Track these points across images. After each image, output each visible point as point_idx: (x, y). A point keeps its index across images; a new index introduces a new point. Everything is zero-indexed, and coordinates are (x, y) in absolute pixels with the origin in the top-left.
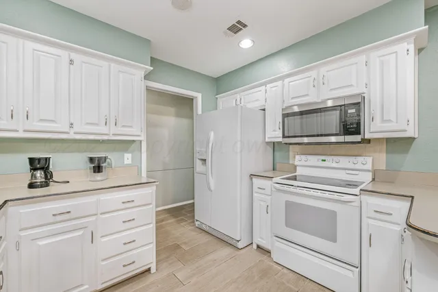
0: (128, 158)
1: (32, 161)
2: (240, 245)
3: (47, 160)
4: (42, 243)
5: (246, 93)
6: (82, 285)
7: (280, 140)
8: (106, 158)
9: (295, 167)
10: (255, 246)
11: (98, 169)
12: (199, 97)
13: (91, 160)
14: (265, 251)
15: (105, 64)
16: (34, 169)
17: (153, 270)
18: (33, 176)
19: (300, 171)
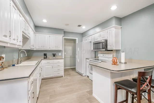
0: (60, 54)
1: (44, 54)
2: (83, 75)
3: (46, 54)
4: (46, 66)
5: (88, 37)
6: (51, 75)
7: (93, 50)
8: (55, 54)
9: (98, 57)
10: (87, 76)
11: (54, 56)
12: (77, 39)
13: (53, 54)
14: (88, 76)
15: (55, 36)
16: (44, 55)
17: (63, 76)
18: (44, 56)
19: (100, 58)
